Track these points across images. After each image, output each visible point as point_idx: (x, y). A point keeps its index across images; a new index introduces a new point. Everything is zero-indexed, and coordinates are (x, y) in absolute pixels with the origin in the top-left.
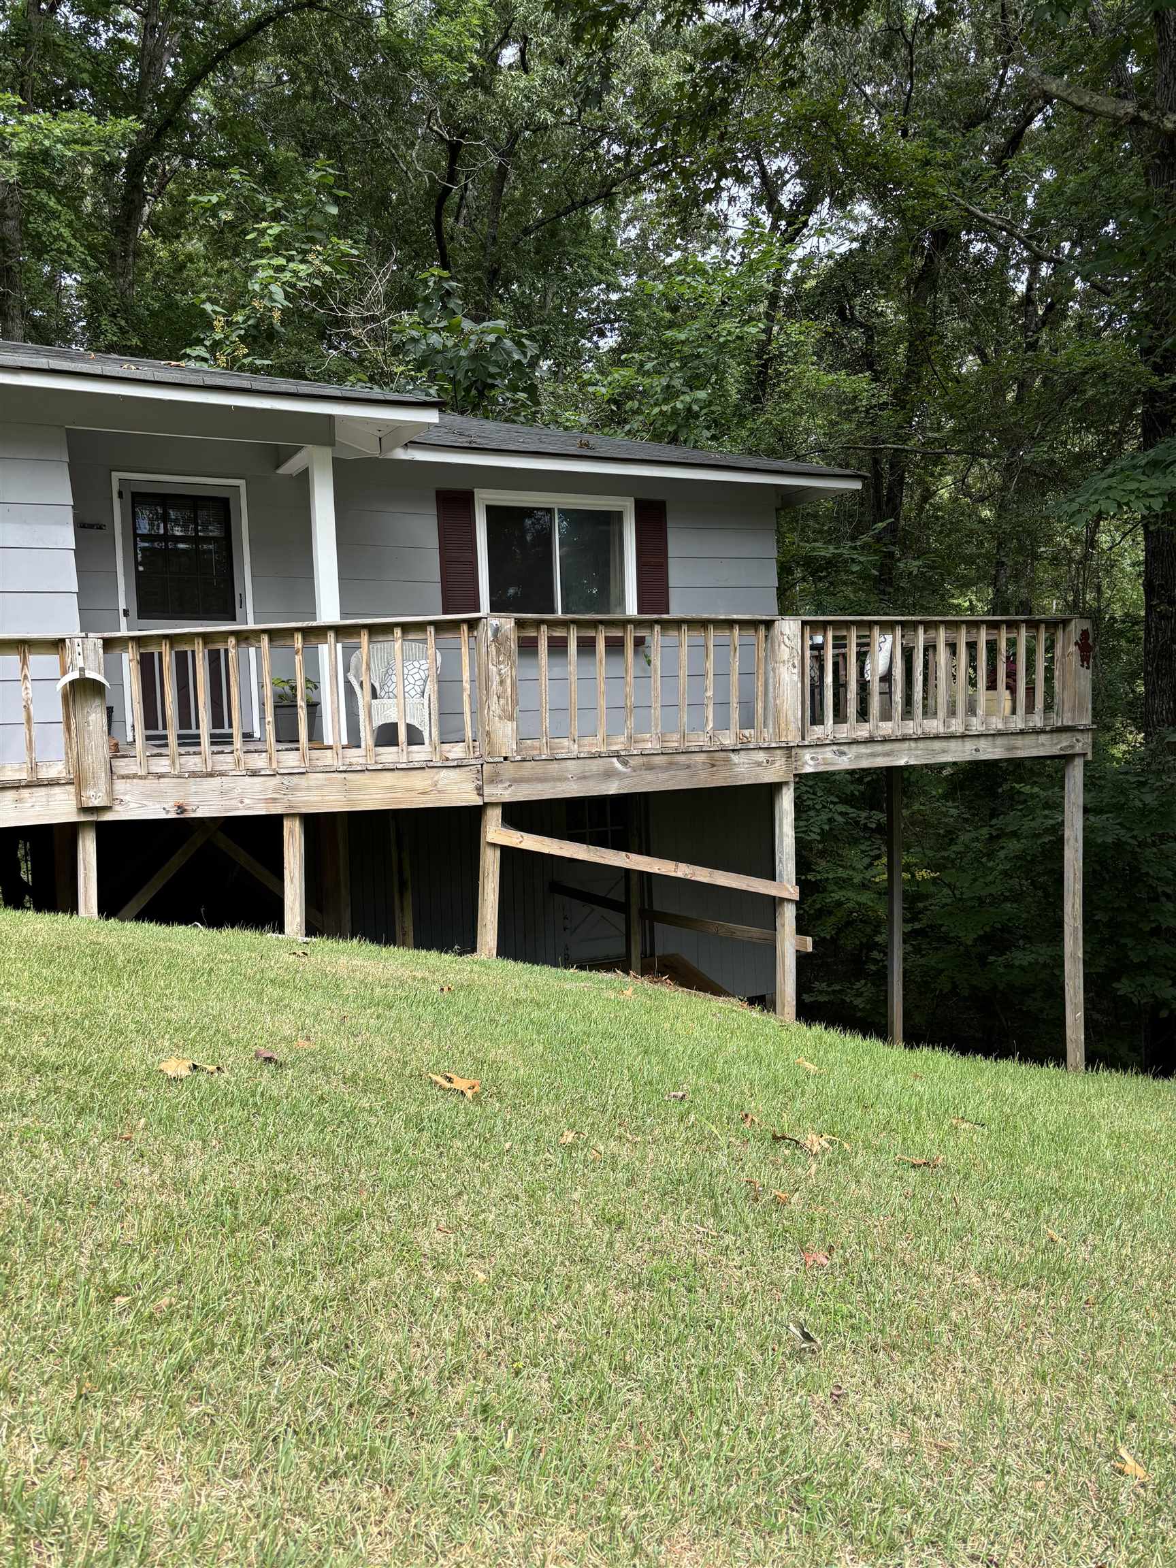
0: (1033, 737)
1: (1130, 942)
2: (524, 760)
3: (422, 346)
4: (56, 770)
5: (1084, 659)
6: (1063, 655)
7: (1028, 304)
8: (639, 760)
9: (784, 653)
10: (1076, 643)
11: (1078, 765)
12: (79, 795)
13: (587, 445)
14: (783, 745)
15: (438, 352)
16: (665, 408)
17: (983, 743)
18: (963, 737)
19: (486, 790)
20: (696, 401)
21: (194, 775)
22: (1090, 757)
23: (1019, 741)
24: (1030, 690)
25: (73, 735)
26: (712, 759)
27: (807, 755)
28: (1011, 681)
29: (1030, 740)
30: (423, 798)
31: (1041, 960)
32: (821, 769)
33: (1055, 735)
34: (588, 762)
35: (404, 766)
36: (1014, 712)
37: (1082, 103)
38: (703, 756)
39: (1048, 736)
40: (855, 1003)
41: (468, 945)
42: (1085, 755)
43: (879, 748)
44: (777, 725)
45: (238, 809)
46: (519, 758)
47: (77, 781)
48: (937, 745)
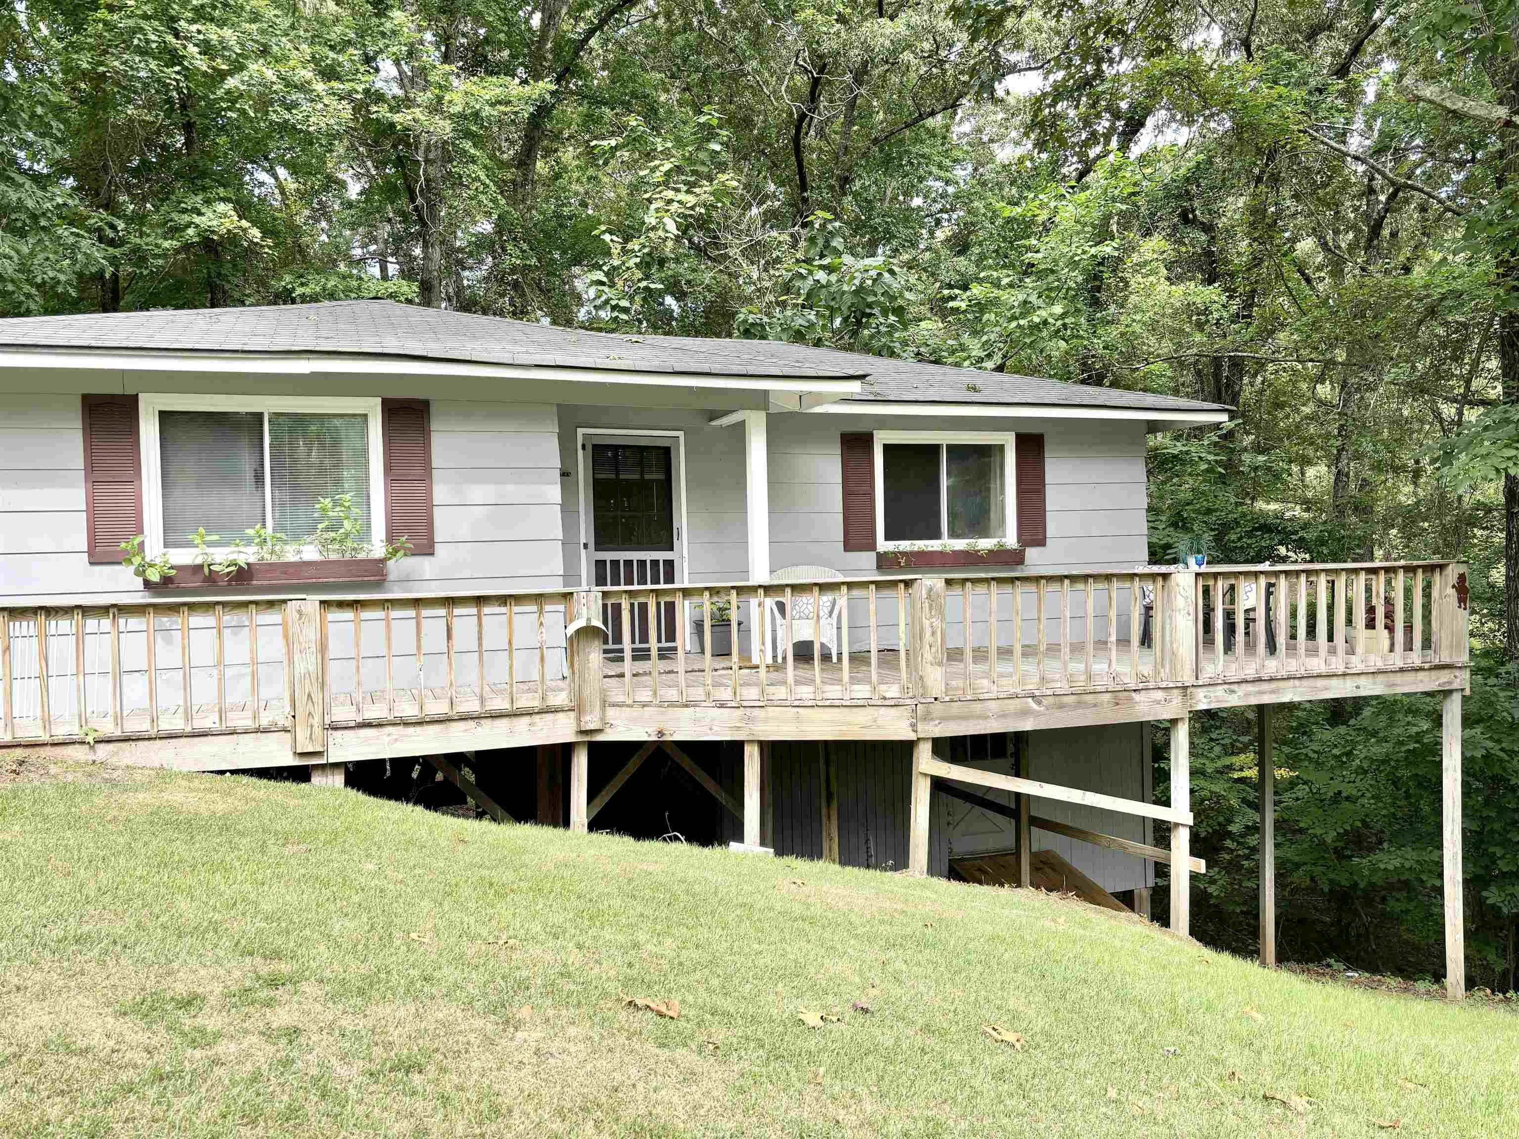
0: (1413, 674)
1: (1499, 852)
2: (952, 701)
3: (810, 281)
4: (560, 699)
5: (1462, 600)
6: (1441, 598)
7: (1370, 194)
8: (1051, 700)
9: (1180, 602)
10: (1454, 586)
11: (1457, 698)
12: (579, 720)
13: (974, 389)
14: (1180, 685)
15: (823, 286)
16: (1022, 322)
17: (1362, 681)
18: (1344, 675)
19: (920, 727)
20: (1051, 315)
21: (673, 704)
22: (1468, 692)
23: (1398, 678)
24: (1409, 628)
25: (576, 671)
26: (1116, 698)
27: (1200, 693)
28: (1389, 622)
29: (1410, 677)
30: (864, 731)
31: (1407, 865)
32: (1213, 706)
33: (1433, 673)
34: (1007, 701)
35: (848, 703)
36: (1392, 650)
37: (1455, 107)
38: (1108, 695)
39: (1427, 673)
40: (1210, 890)
41: (901, 862)
42: (1463, 690)
43: (1265, 686)
44: (1173, 667)
45: (708, 735)
46: (947, 699)
47: (578, 708)
48: (1320, 683)
